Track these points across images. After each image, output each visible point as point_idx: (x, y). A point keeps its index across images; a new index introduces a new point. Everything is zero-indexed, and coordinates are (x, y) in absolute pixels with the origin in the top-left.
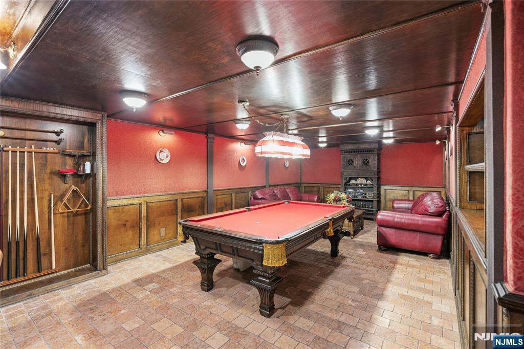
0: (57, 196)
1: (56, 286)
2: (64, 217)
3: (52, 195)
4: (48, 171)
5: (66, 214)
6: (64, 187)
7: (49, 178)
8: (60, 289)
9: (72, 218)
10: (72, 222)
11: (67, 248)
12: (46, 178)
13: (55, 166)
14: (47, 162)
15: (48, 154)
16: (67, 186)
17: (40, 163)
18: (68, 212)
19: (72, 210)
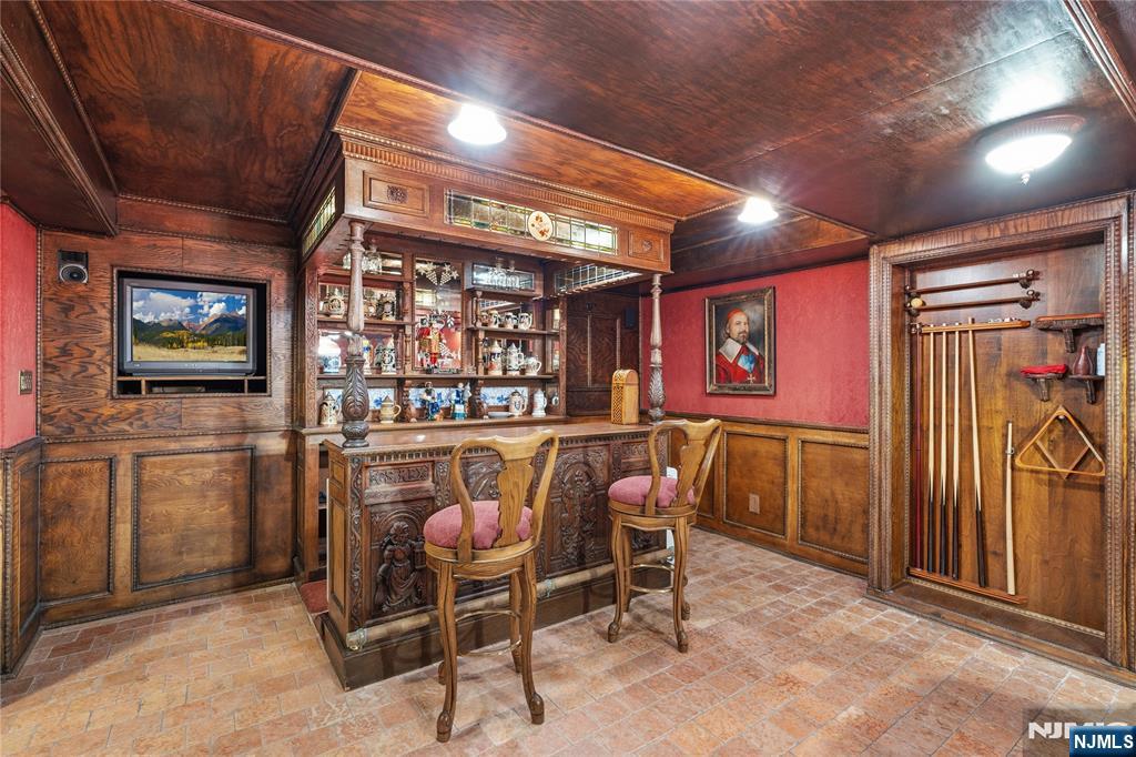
0: (1023, 429)
1: (987, 630)
2: (1039, 482)
3: (1010, 425)
4: (1003, 370)
5: (1046, 477)
6: (1041, 408)
7: (1006, 386)
8: (994, 640)
9: (1060, 490)
10: (1060, 499)
11: (1046, 562)
12: (998, 387)
13: (1019, 357)
14: (1000, 349)
15: (1002, 332)
16: (1049, 406)
17: (987, 354)
18: (1050, 473)
19: (1058, 469)
